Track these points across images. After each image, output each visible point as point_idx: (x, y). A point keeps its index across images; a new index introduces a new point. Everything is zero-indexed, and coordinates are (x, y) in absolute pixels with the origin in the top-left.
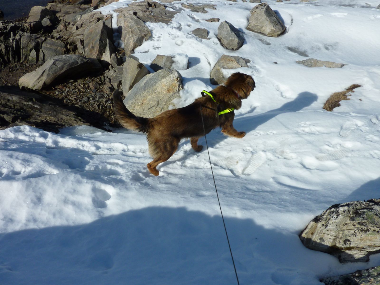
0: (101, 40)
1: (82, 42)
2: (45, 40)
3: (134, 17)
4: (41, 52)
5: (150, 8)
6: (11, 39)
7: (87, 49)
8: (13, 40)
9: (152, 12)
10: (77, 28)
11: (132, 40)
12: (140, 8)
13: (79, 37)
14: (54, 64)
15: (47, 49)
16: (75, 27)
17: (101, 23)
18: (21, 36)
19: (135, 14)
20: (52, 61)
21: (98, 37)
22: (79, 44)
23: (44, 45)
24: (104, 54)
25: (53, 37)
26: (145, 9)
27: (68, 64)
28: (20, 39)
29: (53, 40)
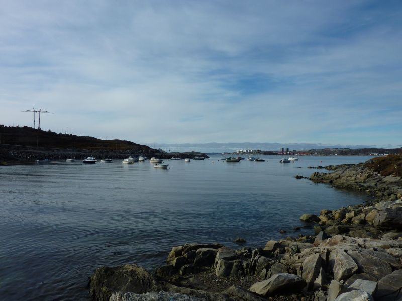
0: (316, 267)
1: (301, 268)
2: (274, 263)
3: (345, 253)
4: (269, 271)
5: (360, 248)
6: (251, 259)
7: (304, 274)
8: (253, 260)
9: (361, 251)
10: (299, 258)
11: (341, 271)
12: (351, 247)
13: (300, 264)
14: (278, 278)
15: (274, 269)
16: (298, 257)
17: (318, 254)
18: (259, 258)
19: (346, 251)
20: (277, 275)
21: (314, 265)
22: (298, 269)
23: (273, 267)
24: (317, 279)
25: (280, 262)
26: (355, 249)
27: (287, 279)
28: (258, 260)
29: (280, 264)
